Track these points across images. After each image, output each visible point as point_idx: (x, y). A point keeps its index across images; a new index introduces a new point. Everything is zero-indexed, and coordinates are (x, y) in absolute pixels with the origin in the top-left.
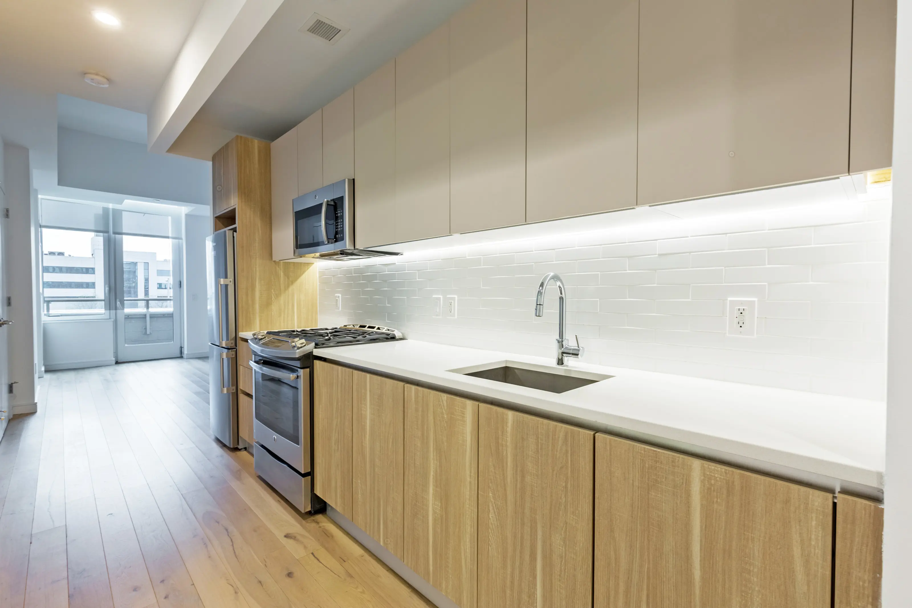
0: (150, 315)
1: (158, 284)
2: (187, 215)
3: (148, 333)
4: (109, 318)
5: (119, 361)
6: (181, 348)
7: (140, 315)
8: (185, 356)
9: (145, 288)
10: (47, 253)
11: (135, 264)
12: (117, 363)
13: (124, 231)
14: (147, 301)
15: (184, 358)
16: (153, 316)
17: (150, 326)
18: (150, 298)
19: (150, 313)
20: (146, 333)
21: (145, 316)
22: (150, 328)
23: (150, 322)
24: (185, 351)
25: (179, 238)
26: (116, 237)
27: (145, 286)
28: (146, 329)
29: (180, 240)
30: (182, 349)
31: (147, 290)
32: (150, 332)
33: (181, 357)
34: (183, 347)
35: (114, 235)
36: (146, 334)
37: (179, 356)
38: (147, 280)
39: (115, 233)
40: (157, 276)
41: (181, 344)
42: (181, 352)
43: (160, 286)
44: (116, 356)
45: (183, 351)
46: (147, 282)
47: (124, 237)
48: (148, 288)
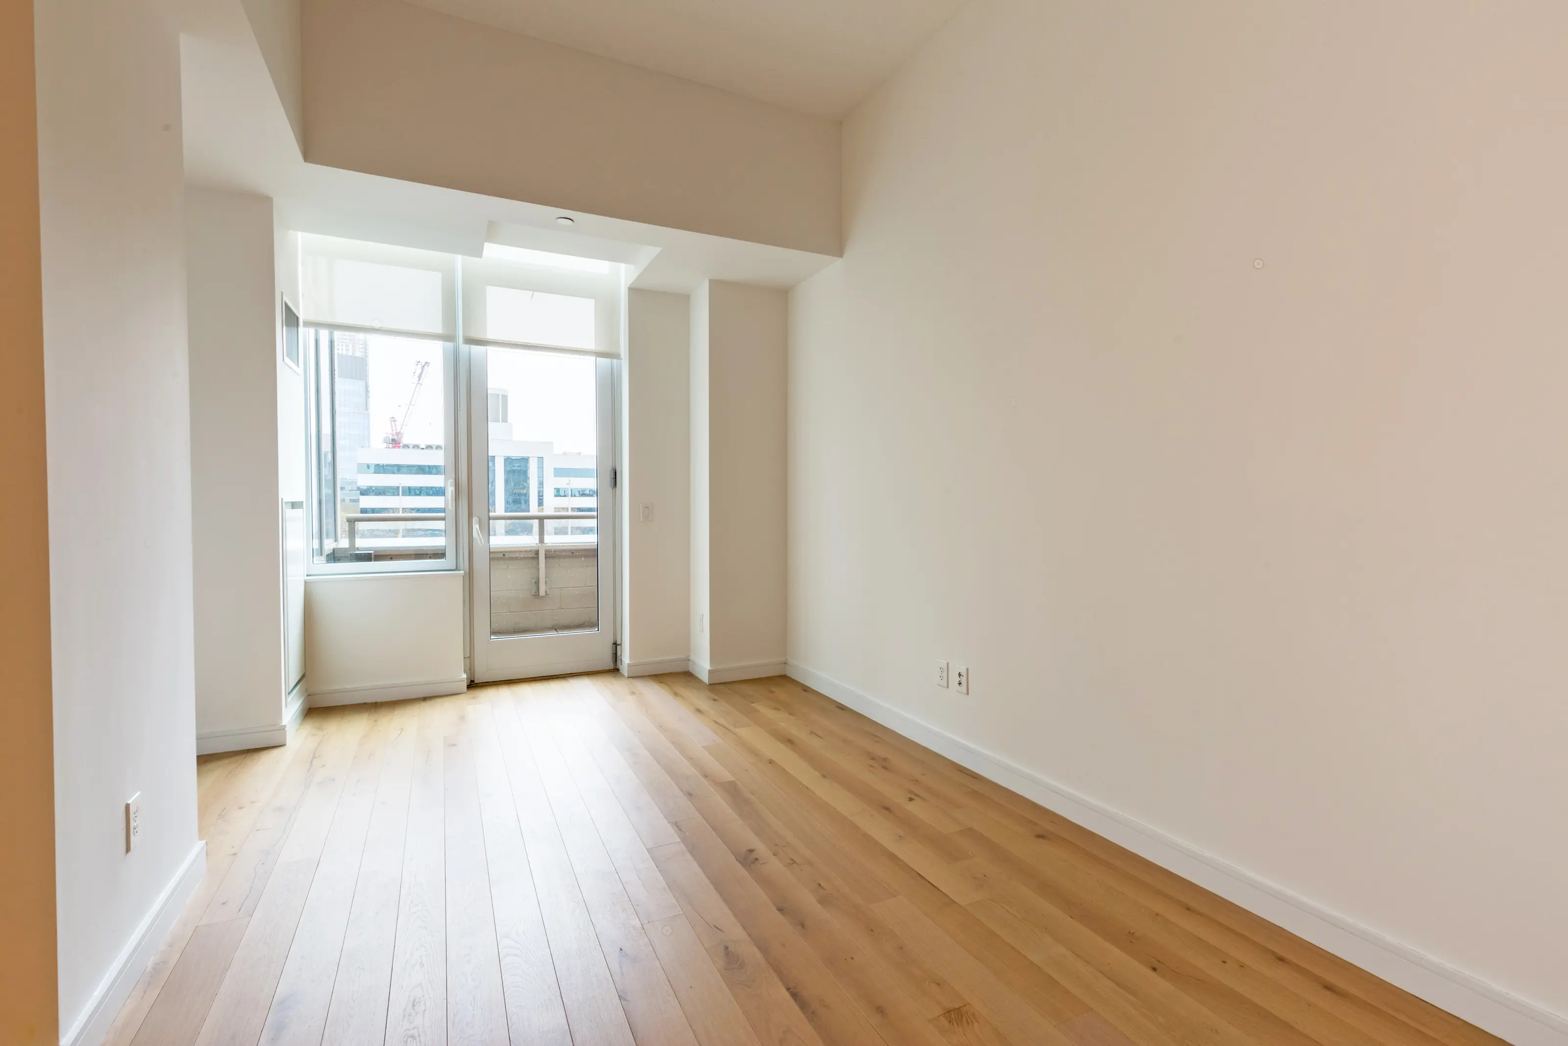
0: (546, 551)
1: (555, 489)
2: (634, 291)
3: (542, 593)
4: (454, 568)
5: (476, 681)
6: (615, 644)
7: (526, 551)
8: (624, 669)
9: (539, 496)
10: (424, 447)
11: (525, 460)
12: (473, 685)
13: (490, 336)
14: (541, 519)
15: (623, 675)
16: (553, 555)
17: (546, 577)
18: (546, 513)
19: (547, 548)
20: (537, 595)
21: (536, 554)
22: (546, 581)
23: (547, 567)
24: (626, 659)
25: (614, 356)
26: (472, 351)
27: (539, 492)
28: (537, 583)
29: (615, 361)
30: (618, 647)
31: (541, 498)
32: (546, 592)
33: (614, 671)
34: (618, 642)
35: (467, 346)
36: (539, 595)
37: (611, 666)
38: (541, 484)
39: (470, 341)
40: (555, 476)
41: (615, 634)
42: (616, 657)
43: (558, 493)
44: (470, 669)
45: (619, 654)
46: (541, 486)
47: (492, 351)
48: (542, 496)
